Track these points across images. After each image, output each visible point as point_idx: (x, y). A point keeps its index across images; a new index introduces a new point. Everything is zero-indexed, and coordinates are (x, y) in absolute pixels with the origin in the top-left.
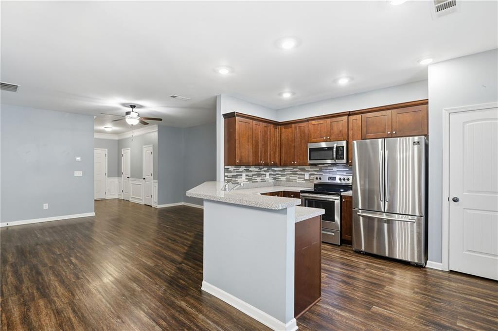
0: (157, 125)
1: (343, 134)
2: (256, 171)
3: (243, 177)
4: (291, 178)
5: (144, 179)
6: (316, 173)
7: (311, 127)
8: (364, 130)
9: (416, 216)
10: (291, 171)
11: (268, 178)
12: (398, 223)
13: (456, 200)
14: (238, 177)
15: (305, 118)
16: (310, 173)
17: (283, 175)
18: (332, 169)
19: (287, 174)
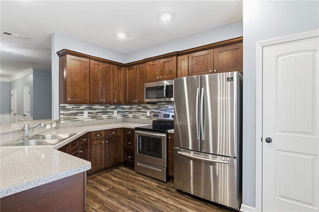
0: (32, 68)
1: (172, 74)
2: (101, 109)
3: (84, 114)
4: (136, 115)
5: (24, 115)
6: (155, 111)
7: (148, 68)
8: (190, 69)
9: (229, 157)
10: (136, 109)
11: (116, 115)
12: (218, 165)
13: (269, 141)
14: (78, 115)
15: (142, 59)
16: (151, 110)
17: (130, 113)
18: (168, 107)
19: (134, 112)
